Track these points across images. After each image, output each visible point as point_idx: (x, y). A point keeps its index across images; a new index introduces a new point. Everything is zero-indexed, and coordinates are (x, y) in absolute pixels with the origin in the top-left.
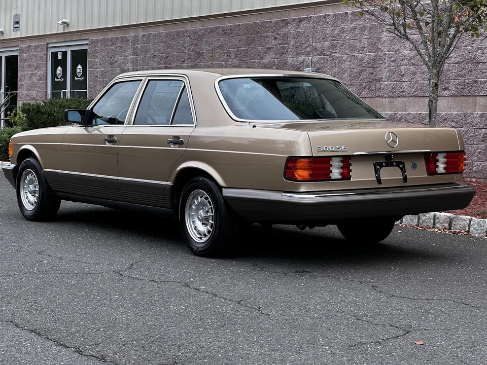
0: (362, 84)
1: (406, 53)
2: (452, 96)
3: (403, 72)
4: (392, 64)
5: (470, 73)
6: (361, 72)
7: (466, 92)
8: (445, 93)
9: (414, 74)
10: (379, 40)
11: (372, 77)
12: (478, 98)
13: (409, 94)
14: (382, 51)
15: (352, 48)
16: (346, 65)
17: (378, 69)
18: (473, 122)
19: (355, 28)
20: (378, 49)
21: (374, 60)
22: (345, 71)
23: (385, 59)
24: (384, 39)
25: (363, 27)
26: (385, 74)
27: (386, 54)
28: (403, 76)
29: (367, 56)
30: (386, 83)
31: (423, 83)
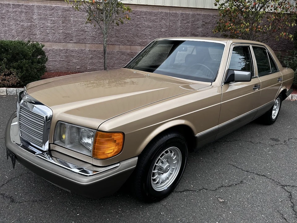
0: (24, 36)
1: (49, 25)
2: (75, 43)
3: (48, 32)
4: (42, 29)
5: (82, 35)
6: (23, 30)
7: (81, 42)
8: (71, 41)
9: (54, 33)
10: (32, 18)
11: (31, 33)
12: (87, 44)
13: (53, 41)
14: (35, 23)
15: (16, 20)
16: (13, 27)
17: (34, 30)
18: (86, 52)
19: (16, 11)
20: (32, 22)
21: (30, 26)
22: (12, 30)
23: (37, 26)
24: (35, 18)
25: (21, 11)
26: (38, 32)
27: (37, 24)
28: (48, 34)
29: (26, 24)
30: (39, 36)
31: (59, 37)
